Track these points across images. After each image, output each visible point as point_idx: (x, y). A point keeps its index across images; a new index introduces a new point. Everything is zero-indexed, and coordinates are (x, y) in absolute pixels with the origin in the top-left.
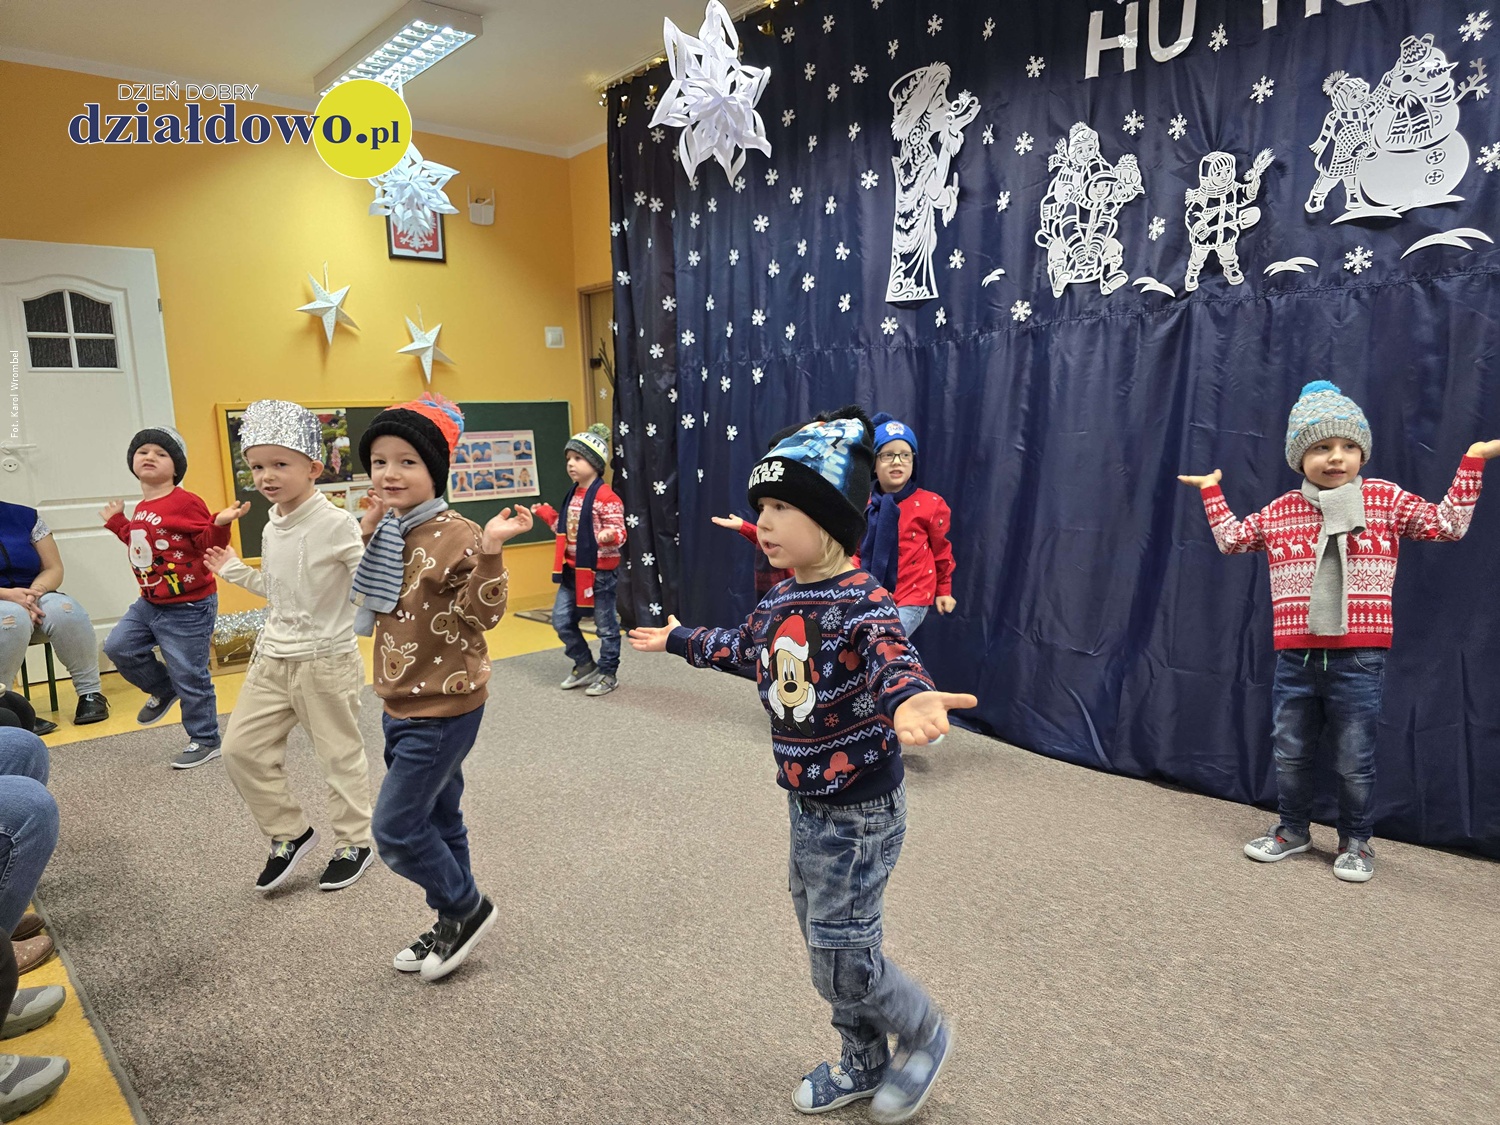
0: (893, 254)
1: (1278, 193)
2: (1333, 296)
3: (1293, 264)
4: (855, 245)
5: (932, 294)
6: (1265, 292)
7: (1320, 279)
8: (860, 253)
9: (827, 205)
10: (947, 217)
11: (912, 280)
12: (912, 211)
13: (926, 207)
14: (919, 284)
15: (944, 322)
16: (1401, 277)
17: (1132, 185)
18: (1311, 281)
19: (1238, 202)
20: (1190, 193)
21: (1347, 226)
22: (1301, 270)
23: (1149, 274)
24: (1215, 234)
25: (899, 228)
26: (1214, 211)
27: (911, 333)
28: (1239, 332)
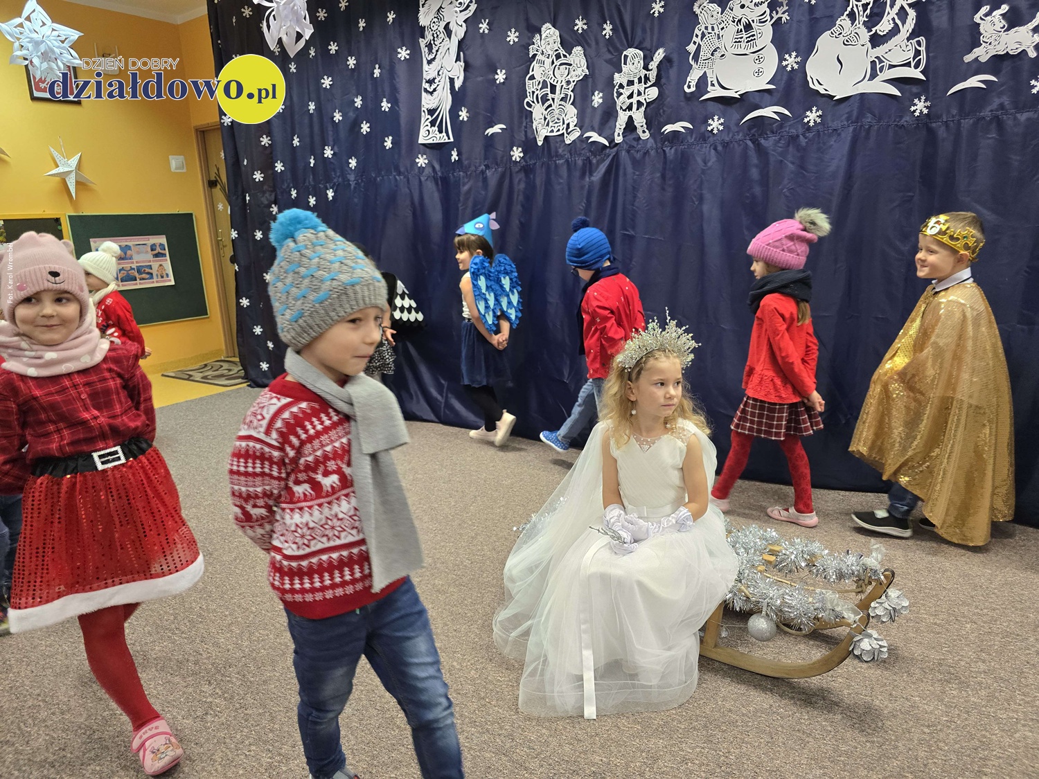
0: (423, 109)
1: (668, 78)
2: (702, 147)
3: (678, 126)
4: (394, 101)
5: (449, 139)
6: (663, 145)
7: (694, 136)
8: (398, 107)
9: (375, 71)
10: (458, 84)
11: (436, 128)
12: (434, 79)
13: (444, 75)
14: (440, 132)
15: (457, 159)
16: (740, 136)
17: (581, 69)
18: (689, 138)
19: (645, 84)
20: (616, 75)
21: (709, 102)
22: (683, 130)
23: (593, 130)
24: (631, 104)
25: (426, 90)
26: (631, 88)
27: (437, 167)
28: (648, 171)
